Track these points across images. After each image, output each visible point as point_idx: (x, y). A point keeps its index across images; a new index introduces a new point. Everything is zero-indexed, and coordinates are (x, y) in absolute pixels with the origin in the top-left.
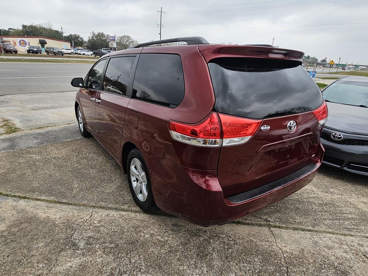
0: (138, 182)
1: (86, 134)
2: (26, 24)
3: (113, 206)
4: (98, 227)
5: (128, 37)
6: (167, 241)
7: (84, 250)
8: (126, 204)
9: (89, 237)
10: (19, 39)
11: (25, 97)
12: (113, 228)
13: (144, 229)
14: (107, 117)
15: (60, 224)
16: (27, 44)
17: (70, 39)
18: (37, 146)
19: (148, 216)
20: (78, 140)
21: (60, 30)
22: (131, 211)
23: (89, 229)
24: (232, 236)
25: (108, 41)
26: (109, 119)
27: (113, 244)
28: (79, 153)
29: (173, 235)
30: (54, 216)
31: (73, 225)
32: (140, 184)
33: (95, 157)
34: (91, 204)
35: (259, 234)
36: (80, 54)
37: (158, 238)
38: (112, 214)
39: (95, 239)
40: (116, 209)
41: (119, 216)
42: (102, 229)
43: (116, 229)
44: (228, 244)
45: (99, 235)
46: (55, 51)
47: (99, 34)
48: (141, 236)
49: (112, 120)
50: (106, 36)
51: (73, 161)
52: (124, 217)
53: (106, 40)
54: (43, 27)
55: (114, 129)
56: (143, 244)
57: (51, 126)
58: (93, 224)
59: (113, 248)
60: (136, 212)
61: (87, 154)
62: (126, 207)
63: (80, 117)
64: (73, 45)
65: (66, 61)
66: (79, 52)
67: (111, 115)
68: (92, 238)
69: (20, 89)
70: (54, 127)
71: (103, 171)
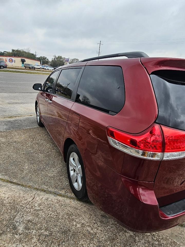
0: (75, 172)
1: (41, 125)
2: (14, 49)
3: (53, 190)
4: (38, 210)
5: (77, 59)
6: (96, 234)
7: (22, 236)
8: (63, 189)
9: (29, 221)
10: (9, 58)
11: (5, 95)
12: (50, 213)
13: (76, 218)
14: (56, 114)
15: (7, 203)
16: (14, 62)
17: (40, 60)
18: (5, 131)
19: (81, 203)
20: (35, 128)
21: (35, 54)
22: (67, 197)
23: (30, 212)
24: (155, 235)
25: (64, 61)
26: (57, 115)
27: (48, 232)
28: (34, 139)
29: (102, 227)
30: (3, 195)
31: (17, 206)
32: (76, 174)
33: (45, 143)
34: (36, 187)
35: (181, 235)
36: (46, 69)
37: (88, 229)
38: (51, 198)
39: (33, 223)
40: (55, 194)
41: (56, 201)
42: (41, 213)
43: (52, 215)
44: (152, 244)
45: (37, 219)
46: (30, 66)
47: (59, 57)
48: (73, 225)
49: (60, 116)
50: (63, 58)
51: (28, 146)
52: (60, 203)
53: (63, 61)
54: (24, 51)
55: (60, 123)
56: (74, 234)
57: (18, 116)
58: (34, 207)
59: (48, 236)
60: (71, 198)
61: (39, 141)
62: (63, 192)
63: (38, 111)
64: (42, 63)
65: (36, 73)
66: (45, 68)
67: (59, 113)
68: (31, 222)
69: (3, 90)
70: (20, 117)
71: (49, 156)
